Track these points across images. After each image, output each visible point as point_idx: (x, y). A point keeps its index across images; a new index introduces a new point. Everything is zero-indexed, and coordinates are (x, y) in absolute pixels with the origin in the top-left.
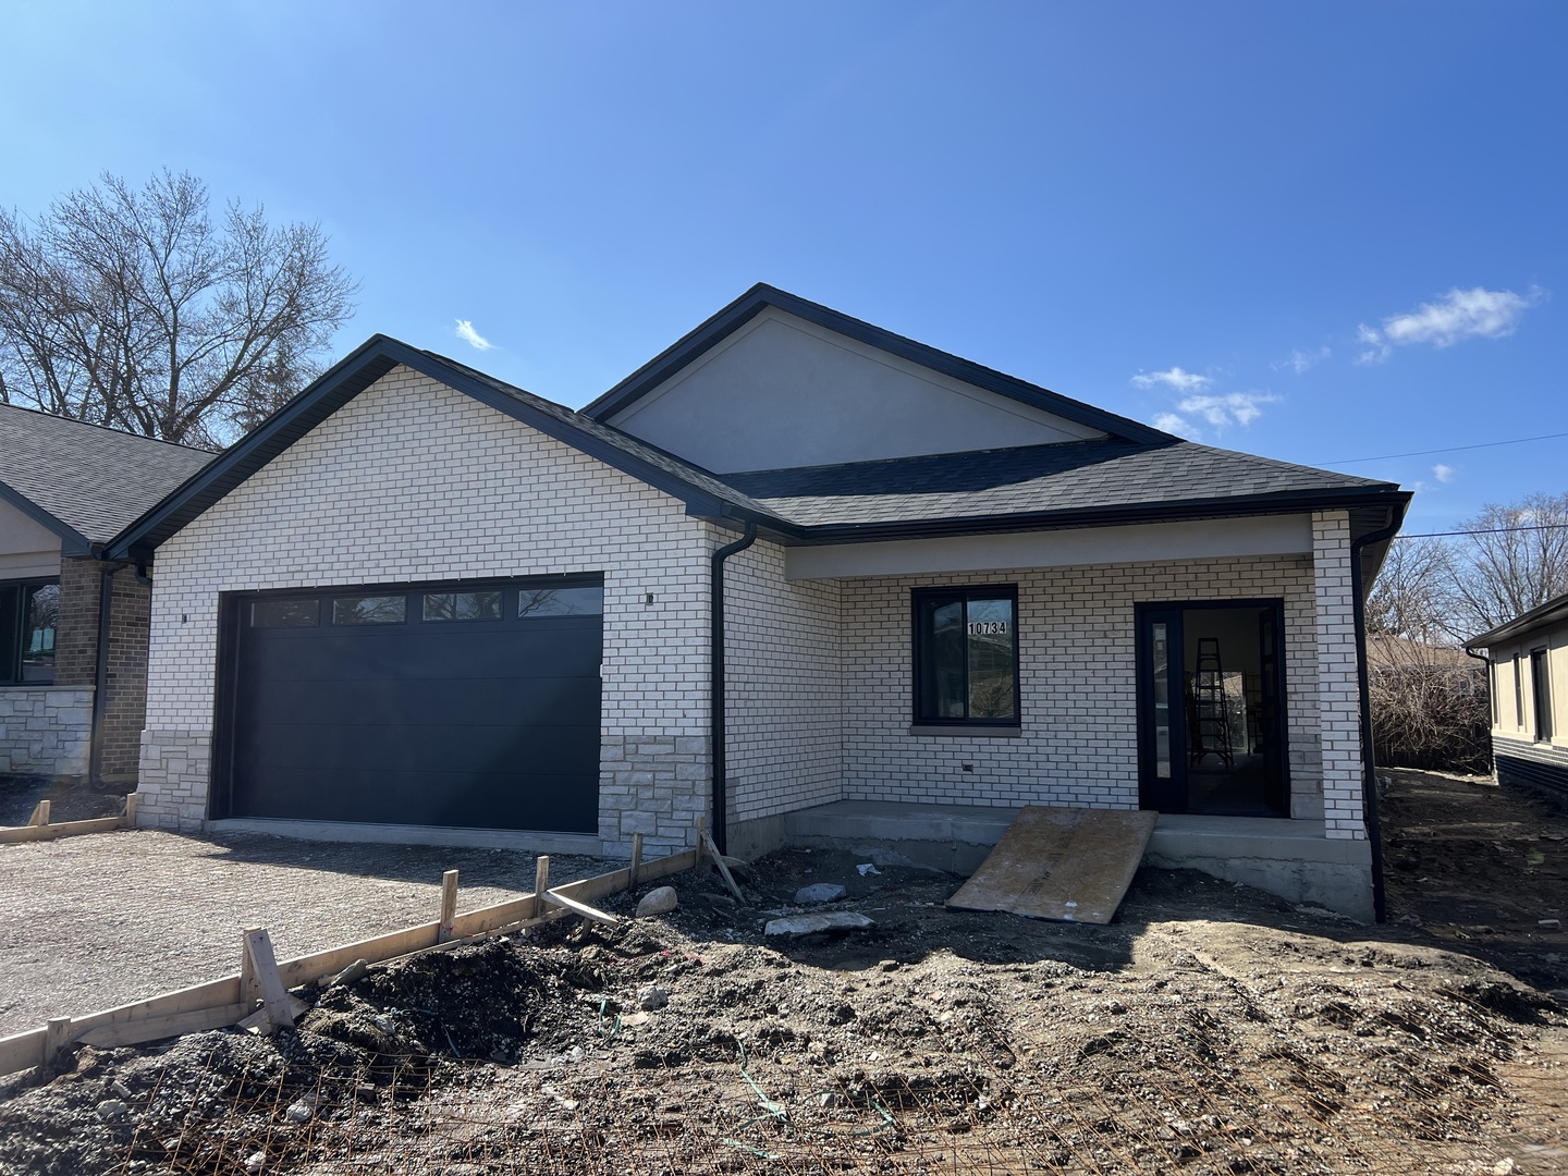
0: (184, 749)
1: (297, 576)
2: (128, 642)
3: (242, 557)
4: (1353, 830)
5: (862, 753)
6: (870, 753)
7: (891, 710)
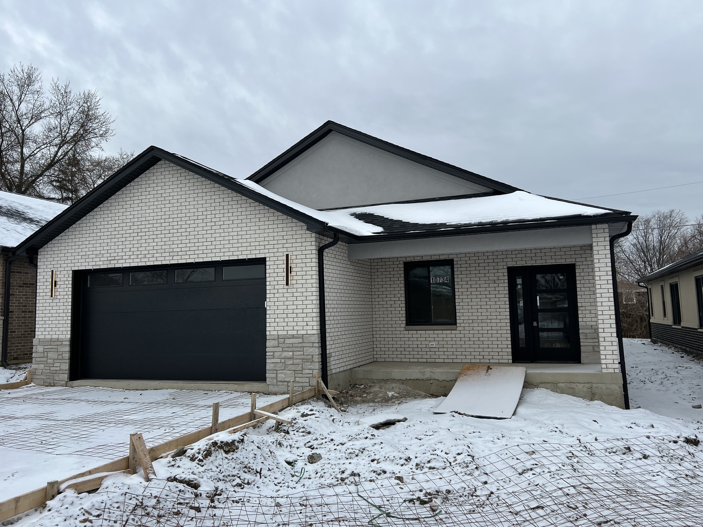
0: (56, 347)
1: (112, 262)
2: (19, 295)
3: (84, 253)
4: (614, 368)
5: (383, 339)
6: (386, 339)
7: (396, 319)
